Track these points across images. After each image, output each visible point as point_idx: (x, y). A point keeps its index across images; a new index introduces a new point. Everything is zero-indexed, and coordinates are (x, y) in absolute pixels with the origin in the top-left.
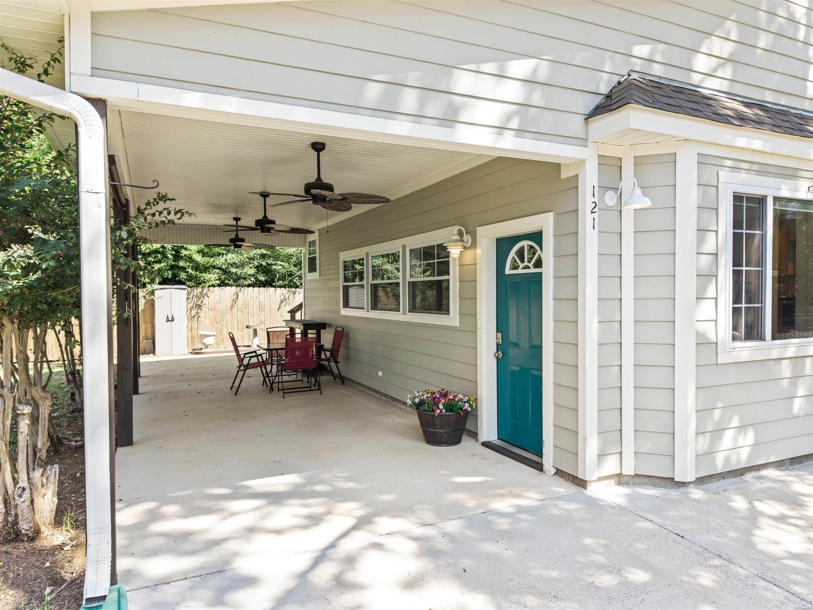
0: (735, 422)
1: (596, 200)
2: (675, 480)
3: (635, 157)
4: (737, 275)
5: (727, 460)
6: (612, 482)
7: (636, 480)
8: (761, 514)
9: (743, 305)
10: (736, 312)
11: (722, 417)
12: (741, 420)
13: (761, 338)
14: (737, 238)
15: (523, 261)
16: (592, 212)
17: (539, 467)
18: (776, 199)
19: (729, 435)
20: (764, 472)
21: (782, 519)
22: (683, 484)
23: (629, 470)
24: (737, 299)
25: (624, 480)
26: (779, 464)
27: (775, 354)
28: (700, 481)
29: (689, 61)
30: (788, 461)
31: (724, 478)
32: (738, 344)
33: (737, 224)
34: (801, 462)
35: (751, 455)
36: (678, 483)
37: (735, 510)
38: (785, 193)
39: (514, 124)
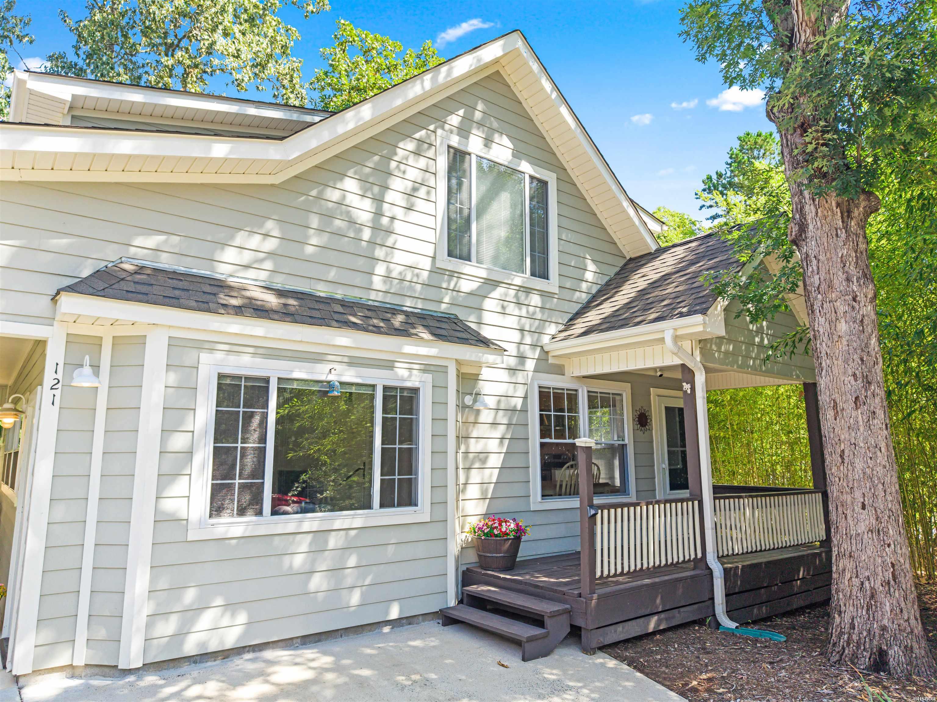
1: (60, 376)
2: (119, 668)
3: (114, 337)
4: (219, 451)
5: (203, 642)
6: (62, 674)
9: (236, 481)
11: (200, 596)
12: (228, 598)
13: (259, 513)
14: (221, 416)
16: (52, 389)
18: (282, 380)
22: (128, 671)
23: (80, 661)
25: (77, 672)
30: (299, 640)
31: (195, 662)
34: (319, 641)
36: (124, 671)
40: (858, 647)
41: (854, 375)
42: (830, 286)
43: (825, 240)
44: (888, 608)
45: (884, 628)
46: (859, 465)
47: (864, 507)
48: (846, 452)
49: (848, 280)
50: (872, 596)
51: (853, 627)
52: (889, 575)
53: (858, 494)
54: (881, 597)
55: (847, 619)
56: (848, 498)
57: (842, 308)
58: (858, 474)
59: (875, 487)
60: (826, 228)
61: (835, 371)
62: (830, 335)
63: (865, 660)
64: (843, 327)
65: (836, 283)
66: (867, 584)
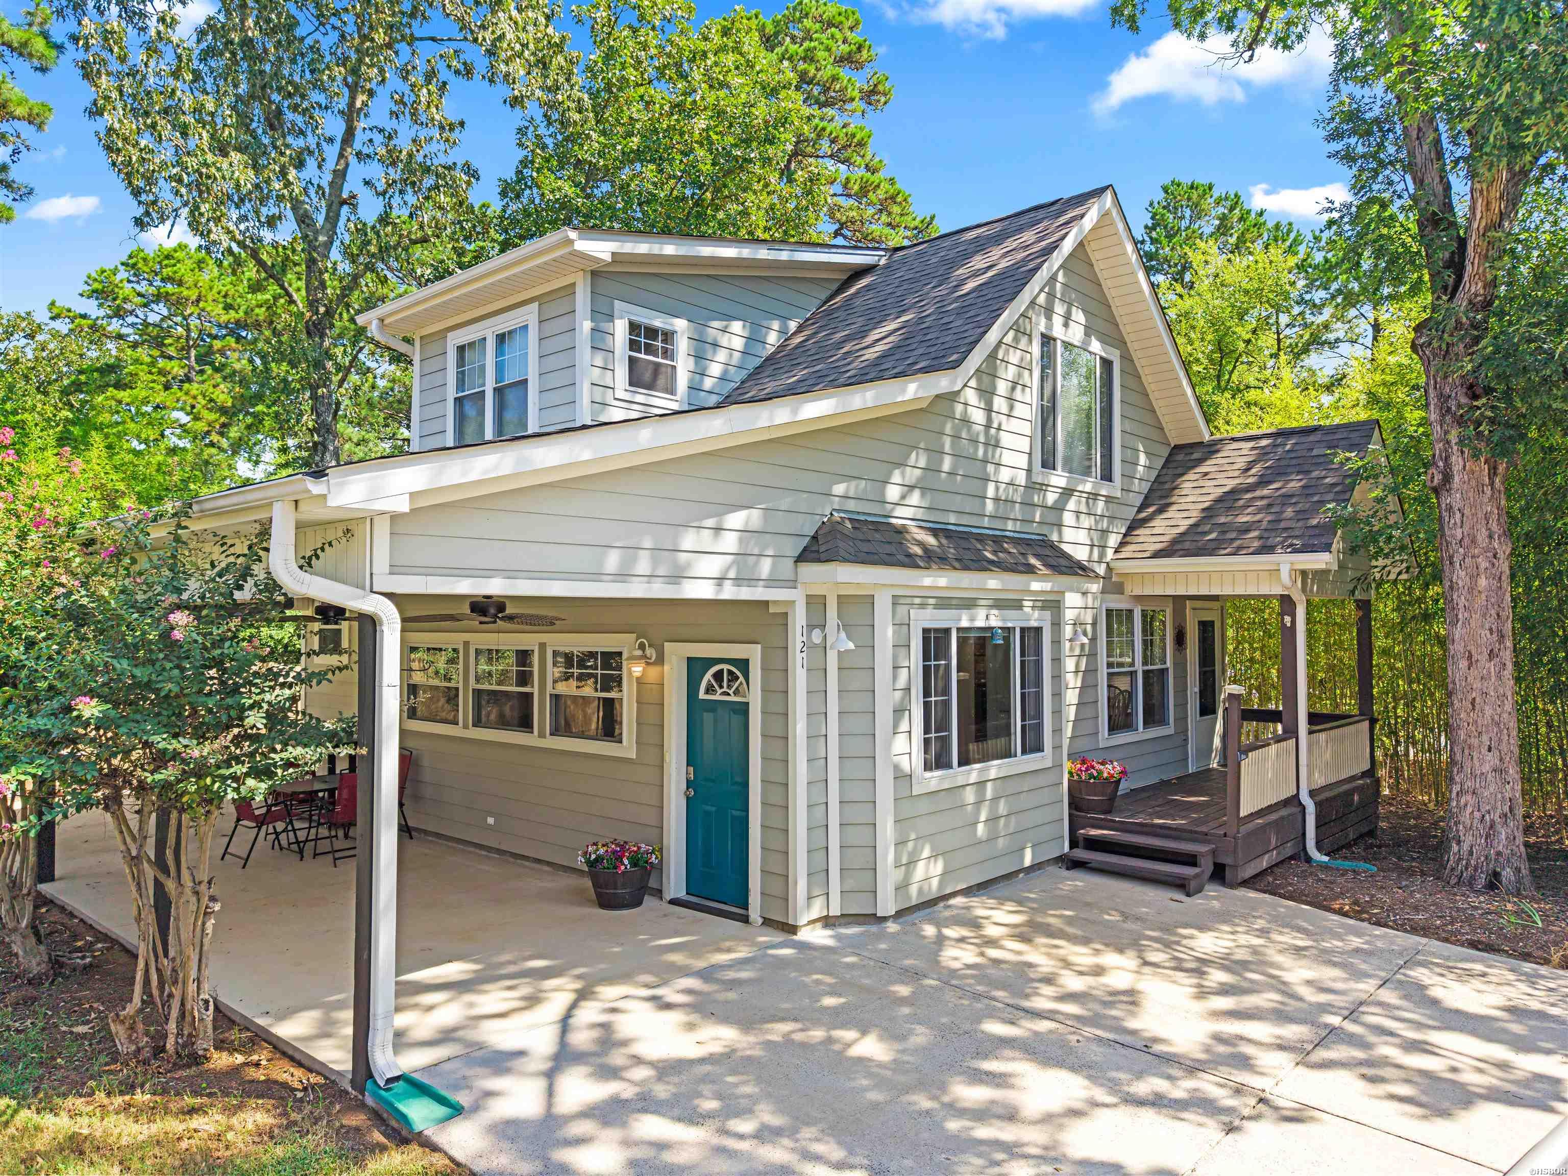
0: (926, 853)
1: (804, 638)
2: (877, 916)
3: (837, 595)
4: (927, 705)
5: (920, 891)
6: (819, 925)
7: (842, 921)
8: (948, 938)
9: (933, 735)
10: (927, 742)
11: (915, 848)
12: (932, 850)
13: (949, 766)
14: (926, 670)
15: (721, 687)
16: (801, 651)
17: (745, 920)
18: (959, 629)
19: (921, 865)
20: (952, 902)
21: (962, 940)
22: (885, 919)
23: (835, 911)
24: (927, 730)
25: (832, 921)
26: (967, 892)
27: (960, 781)
28: (899, 914)
29: (883, 494)
31: (919, 910)
32: (928, 774)
33: (926, 657)
35: (941, 884)
36: (880, 918)
37: (924, 937)
38: (965, 624)
39: (732, 574)
40: (1476, 869)
41: (1491, 630)
42: (1474, 541)
43: (1471, 494)
44: (1503, 836)
45: (1499, 854)
46: (1488, 711)
47: (1490, 750)
48: (1478, 700)
49: (1491, 537)
50: (1491, 827)
51: (1471, 853)
52: (1506, 809)
53: (1485, 738)
54: (1498, 827)
55: (1466, 847)
56: (1475, 741)
57: (1484, 564)
58: (1487, 720)
59: (1501, 731)
60: (1473, 483)
61: (1473, 624)
62: (1471, 590)
63: (1482, 880)
64: (1483, 582)
65: (1479, 538)
66: (1487, 817)
